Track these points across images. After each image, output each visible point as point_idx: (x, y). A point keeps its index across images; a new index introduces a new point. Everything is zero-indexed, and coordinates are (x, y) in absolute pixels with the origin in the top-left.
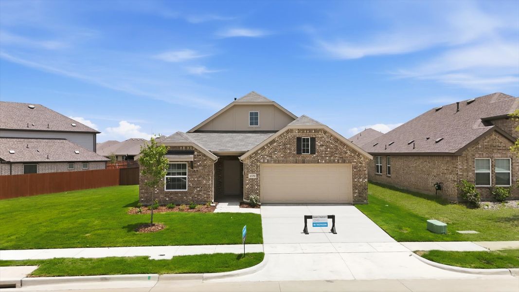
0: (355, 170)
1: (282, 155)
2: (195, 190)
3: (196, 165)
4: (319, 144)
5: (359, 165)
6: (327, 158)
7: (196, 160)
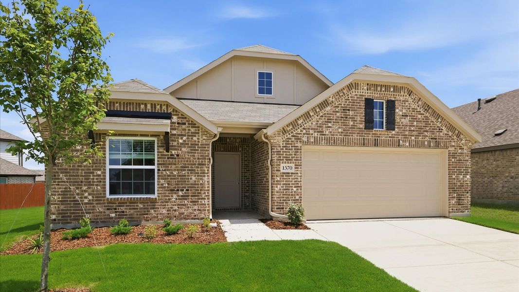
0: (453, 160)
1: (340, 130)
2: (175, 196)
3: (175, 143)
4: (401, 113)
5: (460, 151)
6: (413, 138)
7: (174, 132)
